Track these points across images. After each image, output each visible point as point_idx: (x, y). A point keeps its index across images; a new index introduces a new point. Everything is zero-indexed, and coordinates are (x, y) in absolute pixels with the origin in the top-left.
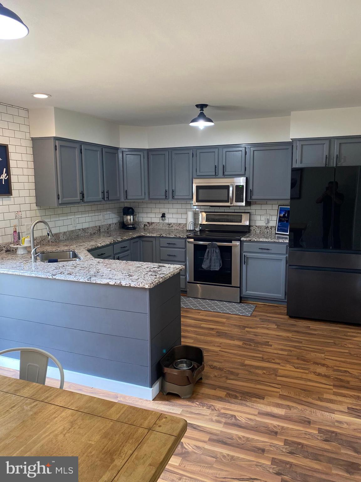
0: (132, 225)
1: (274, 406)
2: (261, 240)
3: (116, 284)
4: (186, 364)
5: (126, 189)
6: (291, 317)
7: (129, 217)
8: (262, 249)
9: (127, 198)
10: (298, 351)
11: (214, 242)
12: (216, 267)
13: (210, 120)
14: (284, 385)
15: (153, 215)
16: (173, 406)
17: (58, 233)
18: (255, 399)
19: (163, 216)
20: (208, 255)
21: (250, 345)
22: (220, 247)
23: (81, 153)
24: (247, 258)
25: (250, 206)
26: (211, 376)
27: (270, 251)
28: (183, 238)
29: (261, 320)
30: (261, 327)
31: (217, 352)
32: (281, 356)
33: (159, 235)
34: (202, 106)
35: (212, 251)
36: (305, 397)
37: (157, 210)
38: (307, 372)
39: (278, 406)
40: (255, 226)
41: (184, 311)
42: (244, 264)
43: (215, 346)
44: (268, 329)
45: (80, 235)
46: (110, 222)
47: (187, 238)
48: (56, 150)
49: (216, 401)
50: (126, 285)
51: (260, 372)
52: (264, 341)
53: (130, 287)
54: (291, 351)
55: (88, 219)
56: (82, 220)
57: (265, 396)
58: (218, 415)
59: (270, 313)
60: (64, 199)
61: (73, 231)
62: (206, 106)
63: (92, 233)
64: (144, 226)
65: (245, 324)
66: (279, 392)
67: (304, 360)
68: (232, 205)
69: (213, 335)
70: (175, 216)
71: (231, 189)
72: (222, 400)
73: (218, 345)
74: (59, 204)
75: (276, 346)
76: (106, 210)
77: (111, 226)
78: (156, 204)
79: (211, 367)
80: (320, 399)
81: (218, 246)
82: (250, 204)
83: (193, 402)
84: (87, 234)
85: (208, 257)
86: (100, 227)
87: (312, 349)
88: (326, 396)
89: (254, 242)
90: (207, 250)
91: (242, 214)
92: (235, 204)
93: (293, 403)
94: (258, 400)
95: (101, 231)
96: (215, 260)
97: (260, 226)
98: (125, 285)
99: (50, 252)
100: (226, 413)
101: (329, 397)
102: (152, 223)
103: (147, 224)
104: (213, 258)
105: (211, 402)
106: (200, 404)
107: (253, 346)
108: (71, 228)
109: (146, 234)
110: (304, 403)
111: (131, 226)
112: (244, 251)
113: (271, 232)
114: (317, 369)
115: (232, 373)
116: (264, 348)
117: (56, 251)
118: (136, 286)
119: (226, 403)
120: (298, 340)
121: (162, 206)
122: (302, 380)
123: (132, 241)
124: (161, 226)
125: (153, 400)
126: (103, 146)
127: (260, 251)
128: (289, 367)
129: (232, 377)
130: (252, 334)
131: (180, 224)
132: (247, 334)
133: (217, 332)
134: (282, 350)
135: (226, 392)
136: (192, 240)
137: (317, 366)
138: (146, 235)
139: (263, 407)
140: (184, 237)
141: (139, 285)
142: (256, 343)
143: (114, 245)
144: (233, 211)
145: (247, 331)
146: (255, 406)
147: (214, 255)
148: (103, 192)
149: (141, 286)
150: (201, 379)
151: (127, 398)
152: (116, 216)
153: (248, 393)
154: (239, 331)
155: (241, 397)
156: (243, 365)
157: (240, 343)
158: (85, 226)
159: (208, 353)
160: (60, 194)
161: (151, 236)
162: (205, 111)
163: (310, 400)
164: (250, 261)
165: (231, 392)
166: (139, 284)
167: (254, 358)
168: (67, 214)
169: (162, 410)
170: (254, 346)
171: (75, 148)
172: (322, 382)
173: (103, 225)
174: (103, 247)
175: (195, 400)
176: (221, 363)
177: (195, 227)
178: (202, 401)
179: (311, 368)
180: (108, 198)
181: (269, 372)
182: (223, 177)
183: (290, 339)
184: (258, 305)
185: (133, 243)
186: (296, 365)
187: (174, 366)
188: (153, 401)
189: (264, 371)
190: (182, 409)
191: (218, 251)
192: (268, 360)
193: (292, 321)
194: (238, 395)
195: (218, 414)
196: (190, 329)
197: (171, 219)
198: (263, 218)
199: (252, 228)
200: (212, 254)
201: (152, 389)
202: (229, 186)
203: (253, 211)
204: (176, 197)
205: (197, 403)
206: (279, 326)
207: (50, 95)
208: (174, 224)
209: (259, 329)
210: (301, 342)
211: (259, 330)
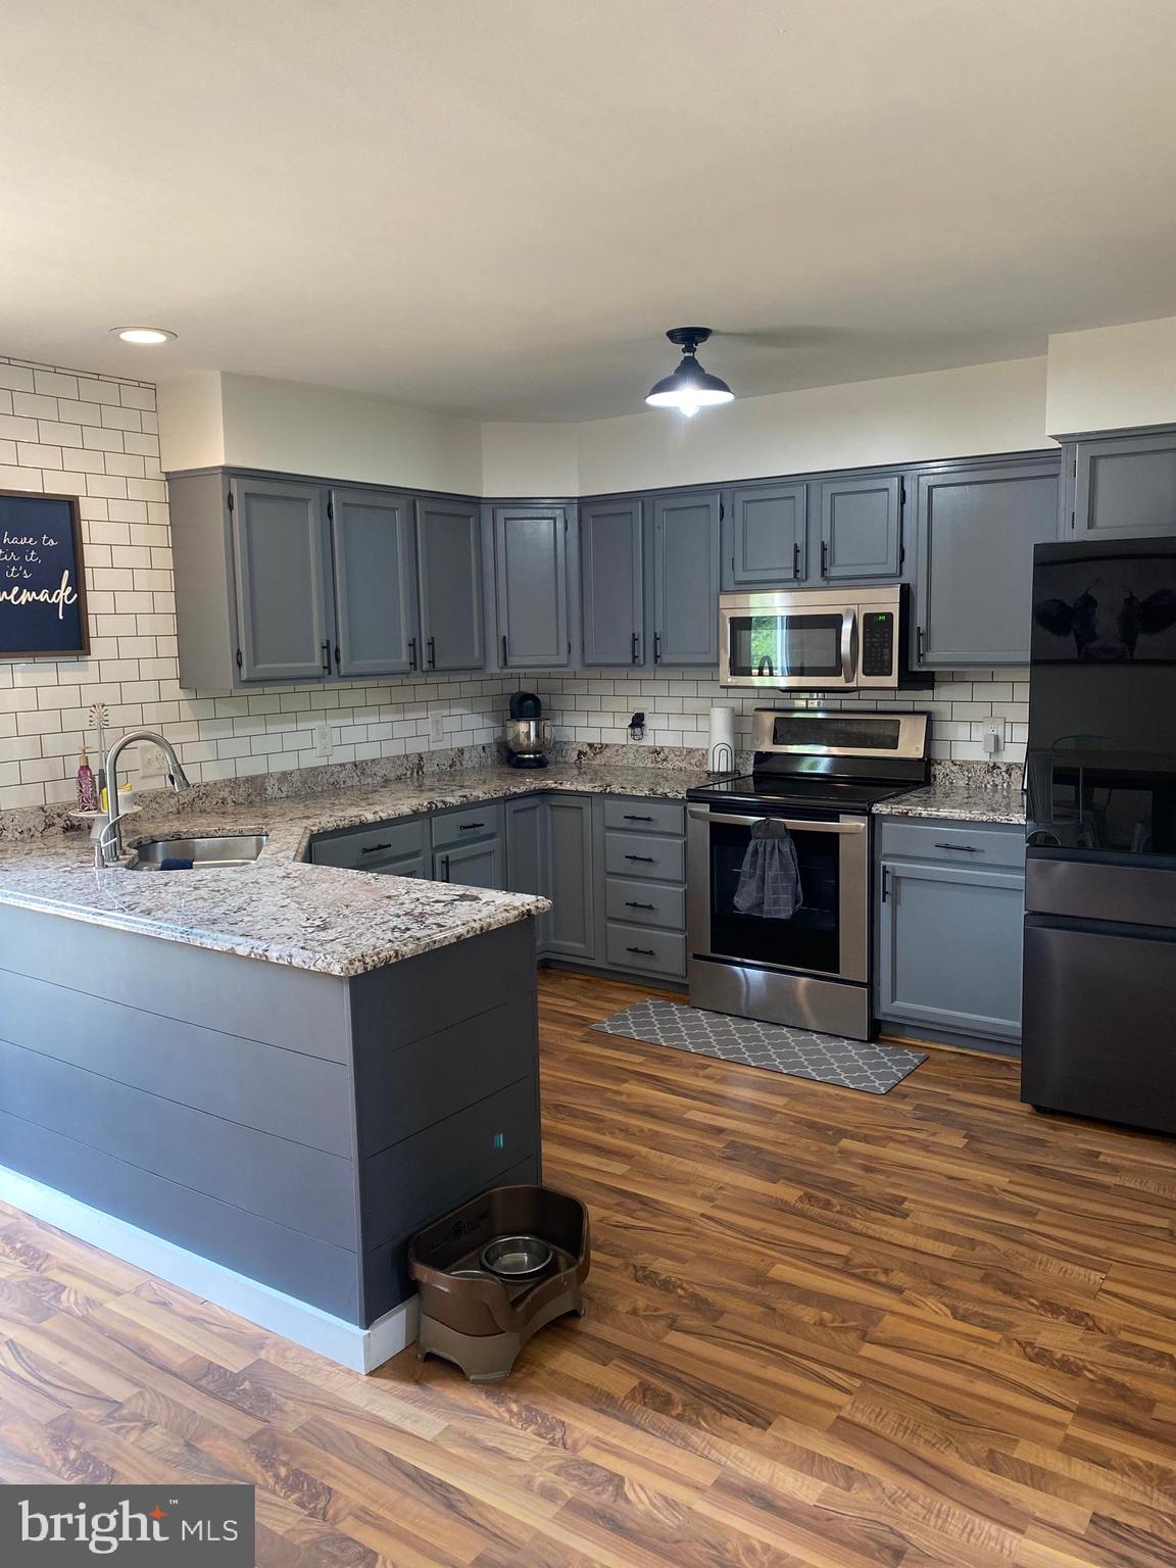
0: (535, 753)
1: (790, 1463)
2: (945, 814)
3: (253, 956)
4: (529, 1252)
5: (504, 632)
6: (1040, 1110)
7: (523, 727)
8: (947, 847)
9: (506, 664)
10: (1002, 1245)
11: (774, 816)
12: (782, 906)
13: (717, 384)
14: (875, 1383)
15: (608, 721)
16: (426, 1404)
17: (261, 775)
18: (733, 1423)
19: (638, 721)
20: (753, 864)
21: (828, 1205)
22: (797, 836)
23: (330, 517)
24: (897, 879)
25: (933, 689)
26: (620, 1308)
27: (977, 858)
28: (675, 801)
29: (919, 1114)
30: (906, 1139)
31: (688, 1220)
32: (921, 1260)
33: (601, 789)
34: (690, 337)
35: (769, 849)
36: (934, 1441)
37: (620, 704)
38: (995, 1336)
39: (810, 1463)
40: (949, 763)
41: (653, 1057)
42: (884, 901)
43: (693, 1194)
44: (926, 1147)
45: (344, 782)
46: (461, 741)
47: (691, 801)
48: (231, 508)
49: (584, 1409)
50: (280, 962)
51: (808, 1314)
52: (888, 1194)
53: (290, 966)
54: (972, 1243)
55: (379, 731)
56: (354, 734)
57: (776, 1414)
58: (561, 1466)
59: (966, 1088)
60: (259, 667)
61: (315, 769)
62: (703, 333)
63: (392, 776)
64: (579, 758)
65: (847, 1123)
66: (841, 1408)
67: (1007, 1289)
68: (853, 684)
69: (708, 1155)
70: (675, 723)
71: (847, 627)
72: (609, 1410)
73: (706, 1191)
74: (244, 681)
75: (925, 1219)
76: (449, 702)
77: (466, 755)
78: (617, 683)
79: (640, 1273)
80: (993, 1463)
81: (791, 831)
82: (933, 681)
83: (500, 1402)
84: (369, 780)
85: (755, 869)
86: (421, 759)
87: (1064, 1248)
88: (1027, 1452)
89: (919, 819)
90: (752, 844)
91: (901, 718)
92: (862, 680)
93: (871, 1460)
94: (742, 1427)
95: (424, 770)
96: (775, 880)
97: (970, 762)
98: (277, 959)
99: (200, 835)
100: (594, 1464)
101: (1037, 1457)
102: (604, 747)
103: (586, 749)
104: (770, 875)
105: (562, 1411)
106: (519, 1414)
107: (838, 1208)
108: (310, 760)
109: (561, 784)
110: (921, 1469)
111: (532, 756)
112: (885, 850)
113: (1009, 785)
114: (1044, 1333)
115: (700, 1305)
116: (874, 1221)
117: (220, 833)
118: (306, 967)
119: (615, 1421)
120: (1026, 1202)
121: (633, 688)
122: (957, 1370)
123: (510, 806)
124: (631, 756)
125: (371, 1374)
126: (416, 493)
127: (942, 854)
128: (933, 1309)
129: (693, 1322)
130: (855, 1164)
131: (690, 751)
132: (835, 1162)
133: (732, 1145)
134: (941, 1236)
135: (639, 1378)
136: (705, 808)
137: (1049, 1317)
138: (560, 787)
139: (748, 1460)
140: (680, 796)
141: (314, 965)
142: (851, 1199)
143: (433, 819)
144: (871, 706)
145: (842, 1151)
146: (718, 1451)
147: (774, 862)
148: (412, 645)
149: (320, 966)
150: (574, 1314)
151: (290, 1355)
152: (488, 723)
153: (718, 1392)
154: (813, 1148)
155: (684, 1405)
156: (760, 1279)
157: (789, 1193)
158: (366, 753)
159: (655, 1219)
160: (243, 649)
161: (577, 791)
162: (703, 353)
163: (951, 1460)
164: (907, 891)
165: (656, 1382)
166: (318, 957)
167: (813, 1257)
168: (295, 715)
169: (378, 1414)
170: (838, 1212)
171: (306, 501)
172: (1039, 1390)
173: (433, 752)
174: (383, 823)
175: (513, 1396)
176: (682, 1260)
177: (738, 761)
178: (535, 1403)
179: (1018, 1326)
180: (433, 662)
181: (843, 1321)
182: (825, 584)
183: (993, 1196)
184: (933, 1055)
185: (515, 812)
186: (962, 1306)
187: (480, 1262)
188: (367, 1378)
189: (826, 1315)
190: (447, 1424)
191: (787, 847)
192: (866, 1273)
193: (1040, 1129)
194: (677, 1396)
195: (561, 1461)
196: (640, 1123)
197: (663, 733)
198: (979, 733)
199: (938, 771)
200: (768, 861)
201: (367, 1332)
202: (841, 615)
203: (941, 708)
204: (666, 659)
205: (515, 1408)
206: (977, 1141)
207: (172, 334)
208: (672, 749)
209: (894, 1149)
210: (1031, 1214)
211: (893, 1153)
